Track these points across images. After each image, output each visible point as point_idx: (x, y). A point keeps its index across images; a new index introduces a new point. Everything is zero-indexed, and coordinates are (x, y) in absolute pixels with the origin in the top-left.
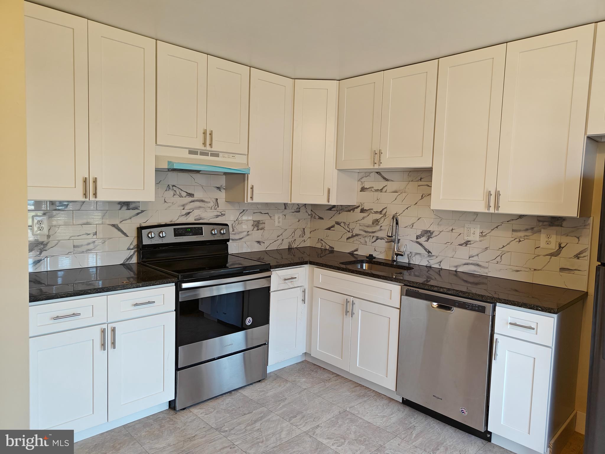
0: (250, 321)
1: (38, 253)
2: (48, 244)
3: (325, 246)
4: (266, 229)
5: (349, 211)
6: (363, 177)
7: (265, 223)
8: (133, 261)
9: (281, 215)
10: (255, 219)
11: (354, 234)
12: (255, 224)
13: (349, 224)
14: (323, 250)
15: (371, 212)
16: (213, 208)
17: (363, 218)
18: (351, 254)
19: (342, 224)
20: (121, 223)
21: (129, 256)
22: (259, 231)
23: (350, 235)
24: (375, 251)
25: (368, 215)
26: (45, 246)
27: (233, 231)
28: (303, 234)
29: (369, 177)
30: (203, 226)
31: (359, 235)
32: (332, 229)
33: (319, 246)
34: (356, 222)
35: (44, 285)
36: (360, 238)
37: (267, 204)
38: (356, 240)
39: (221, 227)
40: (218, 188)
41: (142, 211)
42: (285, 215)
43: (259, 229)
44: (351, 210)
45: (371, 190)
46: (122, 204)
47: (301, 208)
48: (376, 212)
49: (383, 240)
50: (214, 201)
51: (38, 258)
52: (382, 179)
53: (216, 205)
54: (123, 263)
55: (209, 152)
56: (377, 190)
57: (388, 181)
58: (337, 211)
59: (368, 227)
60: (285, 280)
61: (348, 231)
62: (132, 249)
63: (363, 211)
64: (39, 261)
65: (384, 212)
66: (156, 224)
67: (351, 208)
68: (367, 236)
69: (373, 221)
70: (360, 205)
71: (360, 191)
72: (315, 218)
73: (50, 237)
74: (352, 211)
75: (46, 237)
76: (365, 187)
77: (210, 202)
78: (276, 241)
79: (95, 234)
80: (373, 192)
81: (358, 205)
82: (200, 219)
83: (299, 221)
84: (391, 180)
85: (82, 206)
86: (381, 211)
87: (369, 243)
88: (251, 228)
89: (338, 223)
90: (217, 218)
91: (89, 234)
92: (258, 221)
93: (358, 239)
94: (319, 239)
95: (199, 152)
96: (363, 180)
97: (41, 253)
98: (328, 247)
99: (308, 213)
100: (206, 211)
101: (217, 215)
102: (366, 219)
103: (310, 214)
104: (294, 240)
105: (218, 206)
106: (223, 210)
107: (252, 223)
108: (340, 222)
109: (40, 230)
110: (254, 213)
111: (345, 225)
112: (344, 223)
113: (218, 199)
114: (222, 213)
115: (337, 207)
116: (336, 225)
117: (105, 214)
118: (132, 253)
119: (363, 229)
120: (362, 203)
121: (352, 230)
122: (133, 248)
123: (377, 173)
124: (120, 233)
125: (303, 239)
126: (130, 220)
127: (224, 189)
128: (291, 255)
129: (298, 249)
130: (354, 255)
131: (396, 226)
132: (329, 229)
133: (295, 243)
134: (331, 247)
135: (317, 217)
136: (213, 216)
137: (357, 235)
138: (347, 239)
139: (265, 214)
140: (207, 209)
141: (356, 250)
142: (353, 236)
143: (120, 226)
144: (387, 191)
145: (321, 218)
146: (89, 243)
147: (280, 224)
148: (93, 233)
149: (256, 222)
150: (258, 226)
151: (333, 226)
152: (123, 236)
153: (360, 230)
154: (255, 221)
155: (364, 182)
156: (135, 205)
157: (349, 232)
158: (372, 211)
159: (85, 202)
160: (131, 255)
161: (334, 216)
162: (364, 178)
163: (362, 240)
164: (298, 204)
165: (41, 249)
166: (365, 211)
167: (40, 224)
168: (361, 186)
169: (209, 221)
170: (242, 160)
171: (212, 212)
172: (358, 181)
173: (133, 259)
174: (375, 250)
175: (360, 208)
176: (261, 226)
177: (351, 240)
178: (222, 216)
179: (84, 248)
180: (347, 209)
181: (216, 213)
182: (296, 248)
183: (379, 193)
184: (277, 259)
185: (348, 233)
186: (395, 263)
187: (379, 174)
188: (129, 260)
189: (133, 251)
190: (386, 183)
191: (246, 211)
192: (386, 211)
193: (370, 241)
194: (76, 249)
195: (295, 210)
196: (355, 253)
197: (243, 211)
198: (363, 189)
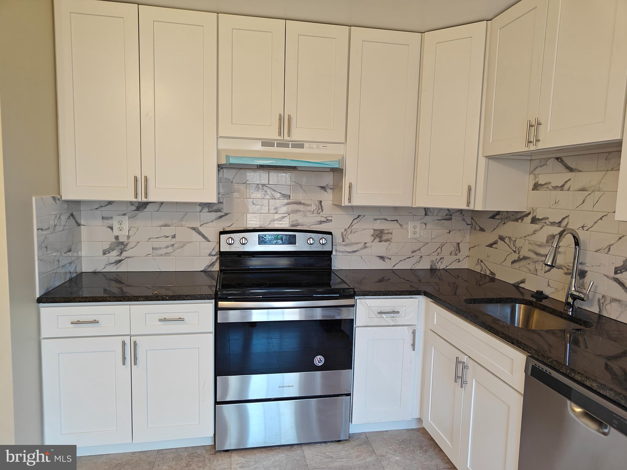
0: (320, 360)
1: (119, 253)
2: (128, 245)
3: (485, 271)
4: (393, 241)
5: (517, 220)
6: (537, 168)
7: (392, 233)
8: (215, 268)
9: (418, 224)
10: (376, 228)
11: (521, 257)
12: (376, 234)
13: (515, 241)
14: (483, 275)
15: (545, 223)
16: (315, 211)
17: (535, 232)
18: (516, 286)
19: (507, 240)
20: (202, 226)
21: (210, 263)
22: (383, 243)
23: (515, 257)
24: (549, 287)
25: (541, 228)
26: (125, 246)
27: (343, 241)
28: (457, 250)
29: (545, 167)
30: (297, 234)
31: (527, 258)
32: (494, 246)
33: (478, 269)
34: (525, 237)
35: (124, 285)
36: (529, 264)
37: (395, 208)
38: (524, 266)
39: (321, 235)
40: (323, 188)
41: (225, 214)
42: (426, 224)
43: (383, 240)
44: (519, 218)
45: (548, 188)
46: (203, 206)
47: (453, 215)
48: (553, 224)
49: (560, 269)
50: (317, 203)
51: (119, 258)
52: (564, 170)
53: (319, 209)
54: (204, 270)
55: (289, 142)
56: (555, 188)
57: (574, 172)
58: (501, 219)
59: (540, 246)
60: (381, 313)
61: (513, 250)
62: (214, 256)
63: (534, 220)
64: (120, 261)
65: (564, 223)
66: (243, 229)
67: (519, 216)
68: (538, 261)
69: (547, 237)
70: (532, 211)
71: (533, 190)
72: (475, 229)
73: (130, 238)
74: (520, 221)
75: (126, 238)
76: (539, 183)
77: (311, 205)
78: (410, 257)
79: (174, 237)
80: (551, 190)
81: (528, 212)
82: (298, 225)
83: (449, 233)
84: (578, 170)
85: (160, 207)
86: (560, 222)
87: (541, 273)
88: (369, 239)
89: (502, 238)
90: (320, 224)
91: (168, 237)
92: (381, 230)
93: (526, 264)
94: (478, 259)
95: (276, 143)
96: (536, 172)
97: (121, 253)
98: (488, 273)
99: (465, 221)
100: (306, 216)
101: (320, 221)
102: (537, 233)
103: (470, 223)
104: (441, 258)
105: (322, 210)
106: (330, 215)
107: (372, 232)
108: (504, 237)
109: (120, 230)
110: (375, 220)
111: (510, 242)
112: (510, 238)
113: (322, 201)
114: (328, 218)
115: (502, 215)
116: (499, 241)
117: (184, 216)
118: (214, 260)
119: (533, 249)
120: (534, 209)
121: (519, 249)
122: (215, 254)
123: (557, 159)
124: (200, 237)
125: (457, 257)
126: (212, 223)
127: (332, 189)
128: (435, 279)
129: (447, 271)
130: (520, 288)
131: (576, 249)
132: (491, 246)
133: (442, 263)
134: (492, 273)
135: (478, 228)
136: (315, 222)
137: (525, 258)
138: (512, 263)
139: (391, 221)
140: (306, 213)
141: (523, 282)
142: (519, 260)
143: (201, 229)
144: (571, 189)
145: (482, 230)
146: (168, 246)
147: (417, 236)
148: (172, 236)
149: (378, 232)
150: (381, 237)
151: (495, 243)
152: (204, 240)
153: (529, 250)
154: (377, 230)
155: (538, 174)
156: (218, 207)
157: (515, 252)
158: (547, 221)
159: (163, 202)
160: (213, 262)
161: (497, 226)
162: (539, 168)
163: (531, 267)
164: (448, 210)
165: (121, 250)
166: (537, 222)
167: (120, 224)
168: (534, 180)
169: (310, 227)
170: (338, 151)
171: (314, 217)
172: (530, 174)
173: (215, 267)
174: (549, 285)
175: (530, 217)
176: (385, 237)
177: (517, 265)
178: (327, 222)
179: (163, 251)
180: (513, 218)
181: (319, 219)
182: (443, 269)
183: (558, 194)
184: (412, 282)
185: (513, 254)
186: (571, 310)
187: (559, 160)
188: (211, 267)
189: (215, 258)
190: (569, 175)
191: (363, 216)
192: (568, 223)
193: (542, 269)
194: (155, 251)
195: (443, 218)
196: (522, 285)
197: (358, 217)
198: (536, 187)
